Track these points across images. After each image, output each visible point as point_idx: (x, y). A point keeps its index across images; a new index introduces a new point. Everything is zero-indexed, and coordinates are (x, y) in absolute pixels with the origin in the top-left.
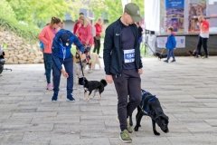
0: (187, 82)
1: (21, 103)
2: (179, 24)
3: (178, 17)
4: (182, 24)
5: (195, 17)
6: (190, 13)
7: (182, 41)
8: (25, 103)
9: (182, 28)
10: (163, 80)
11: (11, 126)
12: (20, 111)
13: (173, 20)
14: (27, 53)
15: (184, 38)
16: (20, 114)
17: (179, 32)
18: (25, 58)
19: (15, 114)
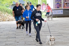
0: (67, 26)
1: (9, 35)
2: (60, 5)
3: (59, 3)
4: (61, 5)
5: (66, 2)
6: (64, 1)
7: (62, 12)
8: (10, 35)
9: (61, 7)
10: (58, 26)
11: (9, 43)
12: (9, 38)
13: (58, 4)
14: (3, 17)
15: (62, 10)
16: (10, 39)
17: (60, 8)
18: (2, 19)
19: (8, 39)
